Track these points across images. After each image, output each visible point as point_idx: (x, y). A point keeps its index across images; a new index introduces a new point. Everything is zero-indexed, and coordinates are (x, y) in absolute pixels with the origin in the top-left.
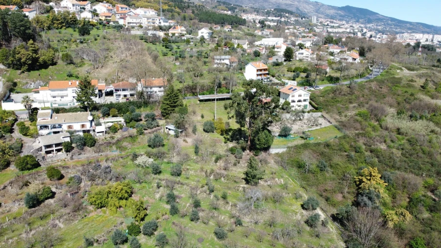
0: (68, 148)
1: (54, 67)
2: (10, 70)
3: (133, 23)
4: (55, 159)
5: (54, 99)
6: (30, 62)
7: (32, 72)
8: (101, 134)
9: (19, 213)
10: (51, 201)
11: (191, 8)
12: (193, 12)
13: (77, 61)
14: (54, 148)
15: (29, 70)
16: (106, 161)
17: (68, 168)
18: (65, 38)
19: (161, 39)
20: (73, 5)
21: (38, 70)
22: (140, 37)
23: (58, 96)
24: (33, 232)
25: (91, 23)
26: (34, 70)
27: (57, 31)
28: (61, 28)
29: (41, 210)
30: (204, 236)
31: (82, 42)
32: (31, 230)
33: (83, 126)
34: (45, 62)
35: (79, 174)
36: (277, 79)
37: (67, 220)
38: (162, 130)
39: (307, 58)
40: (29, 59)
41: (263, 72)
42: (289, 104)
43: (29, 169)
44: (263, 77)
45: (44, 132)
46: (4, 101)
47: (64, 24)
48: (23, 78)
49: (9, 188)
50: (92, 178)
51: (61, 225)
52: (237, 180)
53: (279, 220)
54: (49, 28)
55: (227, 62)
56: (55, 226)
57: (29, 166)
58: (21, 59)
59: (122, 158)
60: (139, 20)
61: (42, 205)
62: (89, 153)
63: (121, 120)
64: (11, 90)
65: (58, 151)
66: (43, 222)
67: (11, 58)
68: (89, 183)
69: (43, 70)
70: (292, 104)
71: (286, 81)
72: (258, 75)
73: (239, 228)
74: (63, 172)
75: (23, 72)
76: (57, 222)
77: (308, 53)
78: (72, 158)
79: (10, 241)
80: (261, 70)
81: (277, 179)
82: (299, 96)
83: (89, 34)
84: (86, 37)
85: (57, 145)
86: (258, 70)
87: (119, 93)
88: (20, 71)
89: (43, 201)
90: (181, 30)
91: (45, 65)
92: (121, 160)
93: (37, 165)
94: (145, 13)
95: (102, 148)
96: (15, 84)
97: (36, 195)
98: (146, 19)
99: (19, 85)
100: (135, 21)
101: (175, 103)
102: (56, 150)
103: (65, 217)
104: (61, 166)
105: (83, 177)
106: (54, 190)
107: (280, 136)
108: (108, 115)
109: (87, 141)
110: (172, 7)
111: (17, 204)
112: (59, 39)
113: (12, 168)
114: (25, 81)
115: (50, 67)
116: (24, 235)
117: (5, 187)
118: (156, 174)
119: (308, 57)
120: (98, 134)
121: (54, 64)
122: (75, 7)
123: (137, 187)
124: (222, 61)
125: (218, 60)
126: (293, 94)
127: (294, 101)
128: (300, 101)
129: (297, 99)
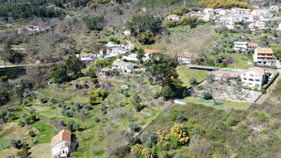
1: (159, 43)
4: (102, 77)
6: (145, 41)
8: (129, 73)
9: (74, 89)
10: (85, 89)
15: (145, 44)
18: (180, 30)
19: (229, 30)
20: (209, 12)
22: (216, 29)
27: (182, 26)
33: (124, 68)
34: (153, 41)
35: (102, 84)
37: (80, 96)
41: (266, 56)
42: (241, 80)
44: (266, 60)
46: (125, 56)
51: (77, 97)
54: (180, 25)
55: (245, 46)
58: (142, 39)
61: (81, 89)
62: (113, 78)
64: (133, 52)
70: (243, 81)
75: (142, 45)
80: (263, 54)
81: (149, 113)
82: (251, 75)
83: (195, 27)
84: (192, 29)
85: (105, 72)
86: (259, 54)
95: (121, 78)
105: (102, 86)
106: (90, 86)
109: (115, 73)
112: (178, 30)
124: (240, 46)
125: (237, 44)
126: (245, 73)
127: (245, 79)
128: (252, 80)
129: (248, 77)
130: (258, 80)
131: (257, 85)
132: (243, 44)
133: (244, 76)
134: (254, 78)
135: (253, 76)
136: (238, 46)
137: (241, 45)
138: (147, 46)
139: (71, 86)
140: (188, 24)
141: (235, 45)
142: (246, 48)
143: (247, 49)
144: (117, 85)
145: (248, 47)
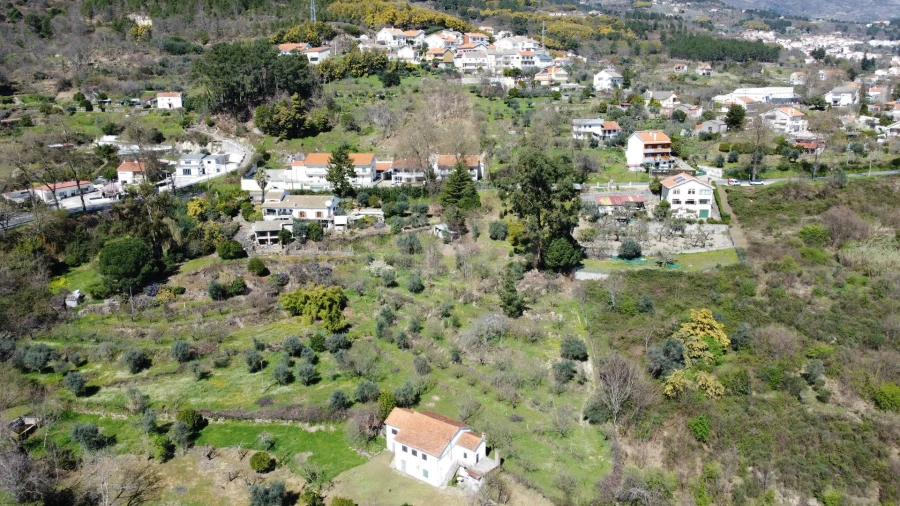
0: (285, 238)
1: (327, 134)
2: (267, 137)
3: (470, 64)
4: (266, 251)
5: (311, 179)
6: (290, 126)
7: (293, 140)
8: (341, 228)
9: (201, 303)
10: (242, 298)
11: (659, 29)
12: (663, 38)
13: (364, 126)
14: (269, 237)
15: (289, 137)
16: (329, 261)
17: (277, 263)
18: (360, 92)
19: (508, 90)
20: (395, 38)
21: (302, 137)
22: (471, 88)
23: (316, 175)
24: (206, 324)
25: (409, 66)
26: (296, 137)
27: (353, 80)
28: (361, 76)
29: (227, 305)
30: (403, 367)
31: (382, 98)
32: (204, 322)
33: (319, 214)
34: (312, 126)
35: (288, 272)
36: (689, 164)
37: (250, 321)
38: (430, 231)
39: (782, 127)
40: (289, 121)
41: (660, 150)
42: (668, 206)
43: (232, 258)
44: (658, 158)
45: (269, 218)
46: (245, 177)
47: (366, 69)
48: (279, 148)
49: (202, 276)
50: (303, 280)
51: (242, 325)
52: (492, 307)
53: (517, 365)
54: (343, 76)
55: (598, 130)
56: (233, 324)
57: (231, 254)
58: (279, 120)
59: (353, 260)
60: (482, 59)
61: (230, 299)
62: (312, 249)
63: (379, 213)
64: (260, 164)
65: (275, 241)
66: (221, 317)
67: (267, 120)
68: (297, 286)
69: (310, 138)
70: (674, 207)
71: (705, 168)
72: (646, 155)
73: (454, 367)
74: (269, 268)
75: (281, 140)
76: (237, 320)
77: (785, 117)
78: (287, 253)
79: (180, 327)
80: (654, 146)
81: (553, 313)
82: (689, 192)
83: (398, 83)
84: (393, 89)
85: (273, 233)
86: (647, 146)
87: (399, 175)
88: (277, 138)
89: (232, 295)
90: (558, 75)
91: (313, 131)
92: (352, 264)
93: (243, 254)
94: (514, 45)
95: (333, 245)
96: (267, 157)
97: (224, 287)
98: (493, 57)
99: (273, 158)
100: (473, 61)
101: (460, 190)
102: (272, 240)
103: (249, 317)
104: (268, 259)
105: (291, 277)
106: (250, 285)
107: (620, 257)
108: (367, 205)
109: (312, 232)
110: (619, 29)
111: (202, 293)
112: (351, 92)
113: (215, 255)
114: (281, 153)
115: (321, 134)
116: (196, 326)
117: (196, 274)
118: (389, 286)
119: (784, 124)
120: (337, 228)
121: (327, 129)
122: (397, 41)
123: (353, 299)
124: (588, 129)
125: (580, 126)
126: (676, 188)
127: (678, 202)
128: (692, 202)
129: (684, 197)
130: (703, 202)
131: (704, 213)
132: (595, 125)
133: (676, 197)
134: (696, 197)
135: (694, 193)
136: (582, 129)
137: (590, 126)
138: (297, 142)
139: (183, 296)
140: (366, 74)
141: (575, 129)
142: (601, 134)
143: (604, 137)
144: (341, 266)
145: (605, 132)
